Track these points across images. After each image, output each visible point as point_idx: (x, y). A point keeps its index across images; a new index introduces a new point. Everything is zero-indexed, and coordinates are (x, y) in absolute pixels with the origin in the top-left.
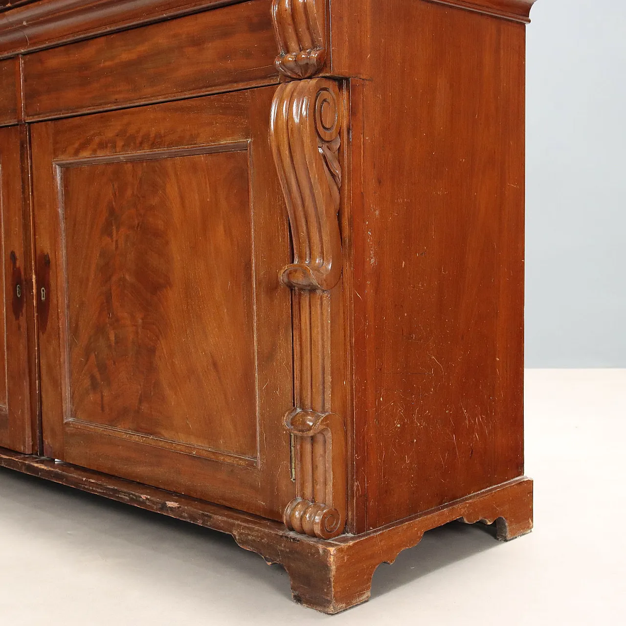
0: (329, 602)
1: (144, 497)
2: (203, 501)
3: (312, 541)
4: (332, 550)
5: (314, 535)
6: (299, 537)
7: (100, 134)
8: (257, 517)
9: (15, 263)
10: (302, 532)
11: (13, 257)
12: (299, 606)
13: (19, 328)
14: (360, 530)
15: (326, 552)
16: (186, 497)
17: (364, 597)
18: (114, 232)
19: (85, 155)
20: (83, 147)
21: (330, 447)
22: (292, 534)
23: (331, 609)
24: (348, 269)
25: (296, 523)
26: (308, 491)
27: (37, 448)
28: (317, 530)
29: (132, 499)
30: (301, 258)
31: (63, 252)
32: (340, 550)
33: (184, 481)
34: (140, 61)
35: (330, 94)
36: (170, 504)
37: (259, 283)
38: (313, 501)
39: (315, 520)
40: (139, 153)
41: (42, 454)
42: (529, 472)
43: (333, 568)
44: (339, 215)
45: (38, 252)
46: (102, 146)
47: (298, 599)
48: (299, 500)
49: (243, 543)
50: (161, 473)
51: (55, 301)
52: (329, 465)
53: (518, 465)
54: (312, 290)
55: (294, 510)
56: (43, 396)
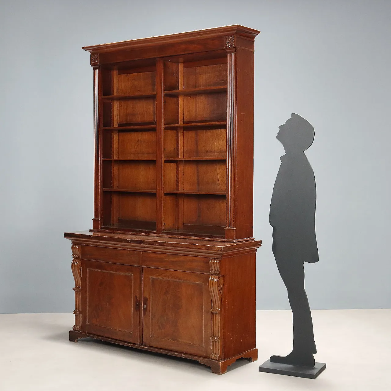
0: (220, 372)
1: (176, 354)
2: (190, 354)
3: (216, 361)
4: (220, 362)
5: (216, 360)
6: (213, 360)
7: (164, 274)
8: (203, 357)
9: (136, 299)
10: (214, 360)
11: (136, 297)
12: (213, 374)
13: (137, 314)
14: (225, 359)
15: (219, 363)
16: (186, 354)
17: (226, 372)
18: (167, 295)
19: (159, 277)
20: (159, 275)
21: (219, 343)
22: (212, 360)
23: (220, 374)
24: (223, 309)
25: (213, 358)
26: (215, 352)
27: (141, 342)
28: (217, 359)
29: (173, 354)
30: (214, 308)
31: (151, 298)
32: (222, 363)
33: (185, 350)
34: (176, 261)
35: (221, 278)
36: (183, 355)
37: (204, 311)
38: (216, 353)
39: (217, 357)
40: (176, 280)
41: (143, 344)
42: (257, 347)
43: (221, 366)
44: (221, 300)
45: (144, 296)
46: (165, 276)
47: (213, 373)
48: (213, 353)
49: (201, 362)
50: (178, 349)
51: (149, 309)
52: (219, 347)
53: (255, 346)
54: (216, 314)
55: (212, 355)
56: (144, 330)
